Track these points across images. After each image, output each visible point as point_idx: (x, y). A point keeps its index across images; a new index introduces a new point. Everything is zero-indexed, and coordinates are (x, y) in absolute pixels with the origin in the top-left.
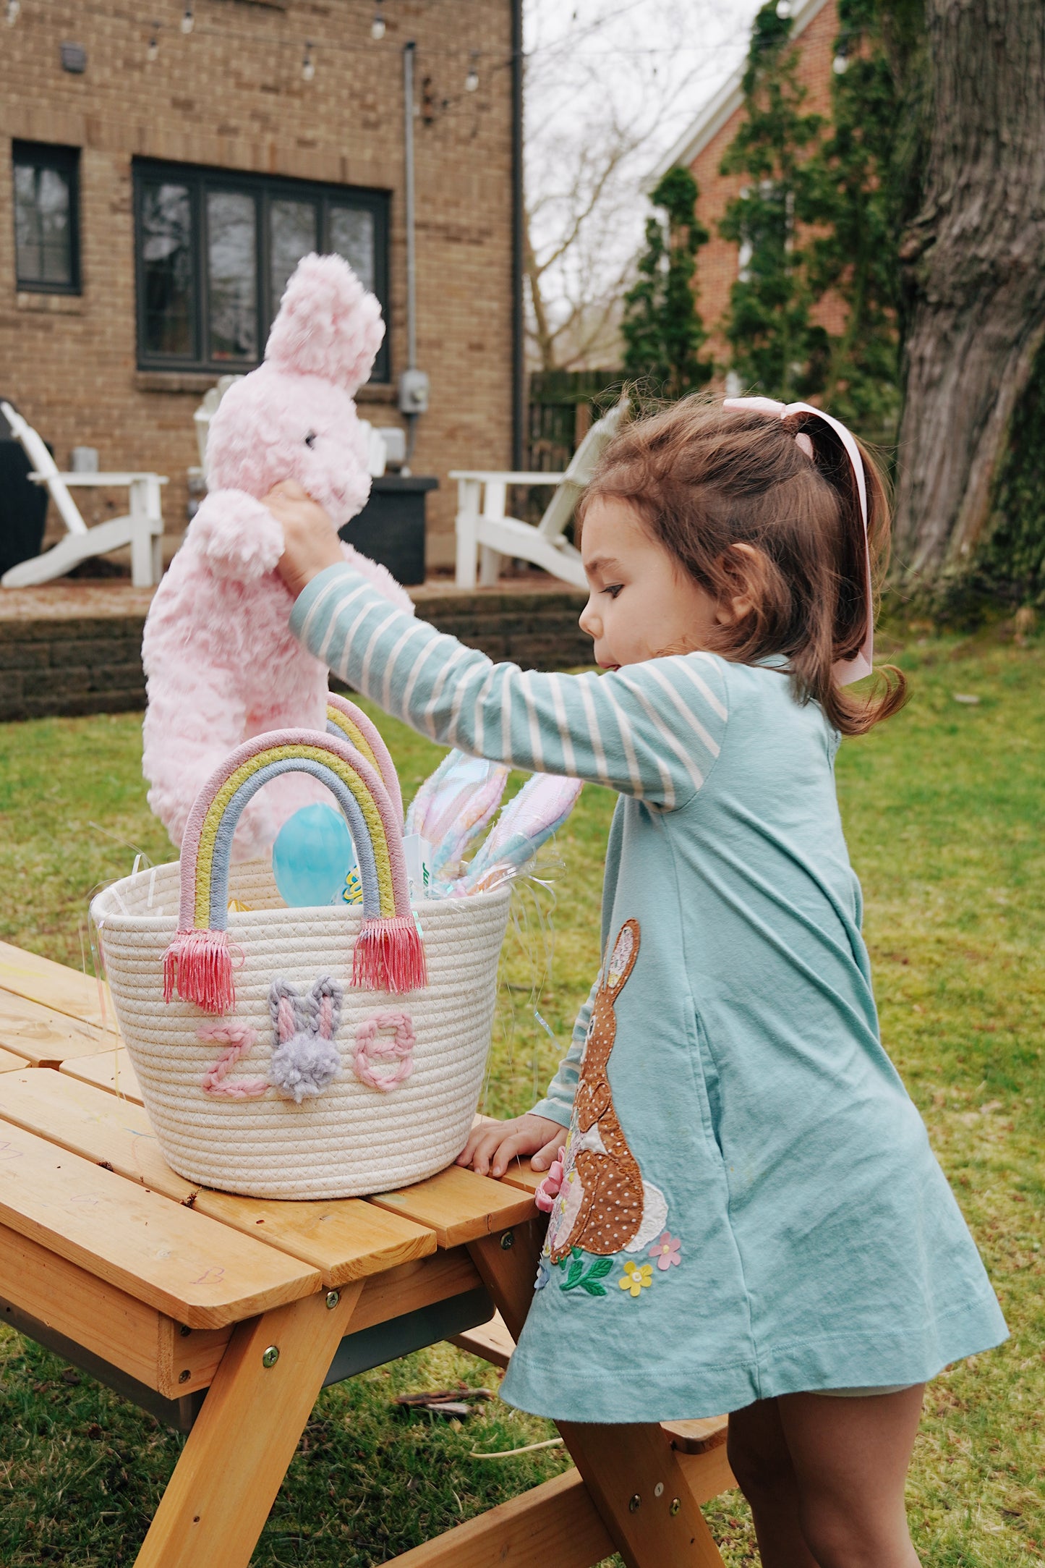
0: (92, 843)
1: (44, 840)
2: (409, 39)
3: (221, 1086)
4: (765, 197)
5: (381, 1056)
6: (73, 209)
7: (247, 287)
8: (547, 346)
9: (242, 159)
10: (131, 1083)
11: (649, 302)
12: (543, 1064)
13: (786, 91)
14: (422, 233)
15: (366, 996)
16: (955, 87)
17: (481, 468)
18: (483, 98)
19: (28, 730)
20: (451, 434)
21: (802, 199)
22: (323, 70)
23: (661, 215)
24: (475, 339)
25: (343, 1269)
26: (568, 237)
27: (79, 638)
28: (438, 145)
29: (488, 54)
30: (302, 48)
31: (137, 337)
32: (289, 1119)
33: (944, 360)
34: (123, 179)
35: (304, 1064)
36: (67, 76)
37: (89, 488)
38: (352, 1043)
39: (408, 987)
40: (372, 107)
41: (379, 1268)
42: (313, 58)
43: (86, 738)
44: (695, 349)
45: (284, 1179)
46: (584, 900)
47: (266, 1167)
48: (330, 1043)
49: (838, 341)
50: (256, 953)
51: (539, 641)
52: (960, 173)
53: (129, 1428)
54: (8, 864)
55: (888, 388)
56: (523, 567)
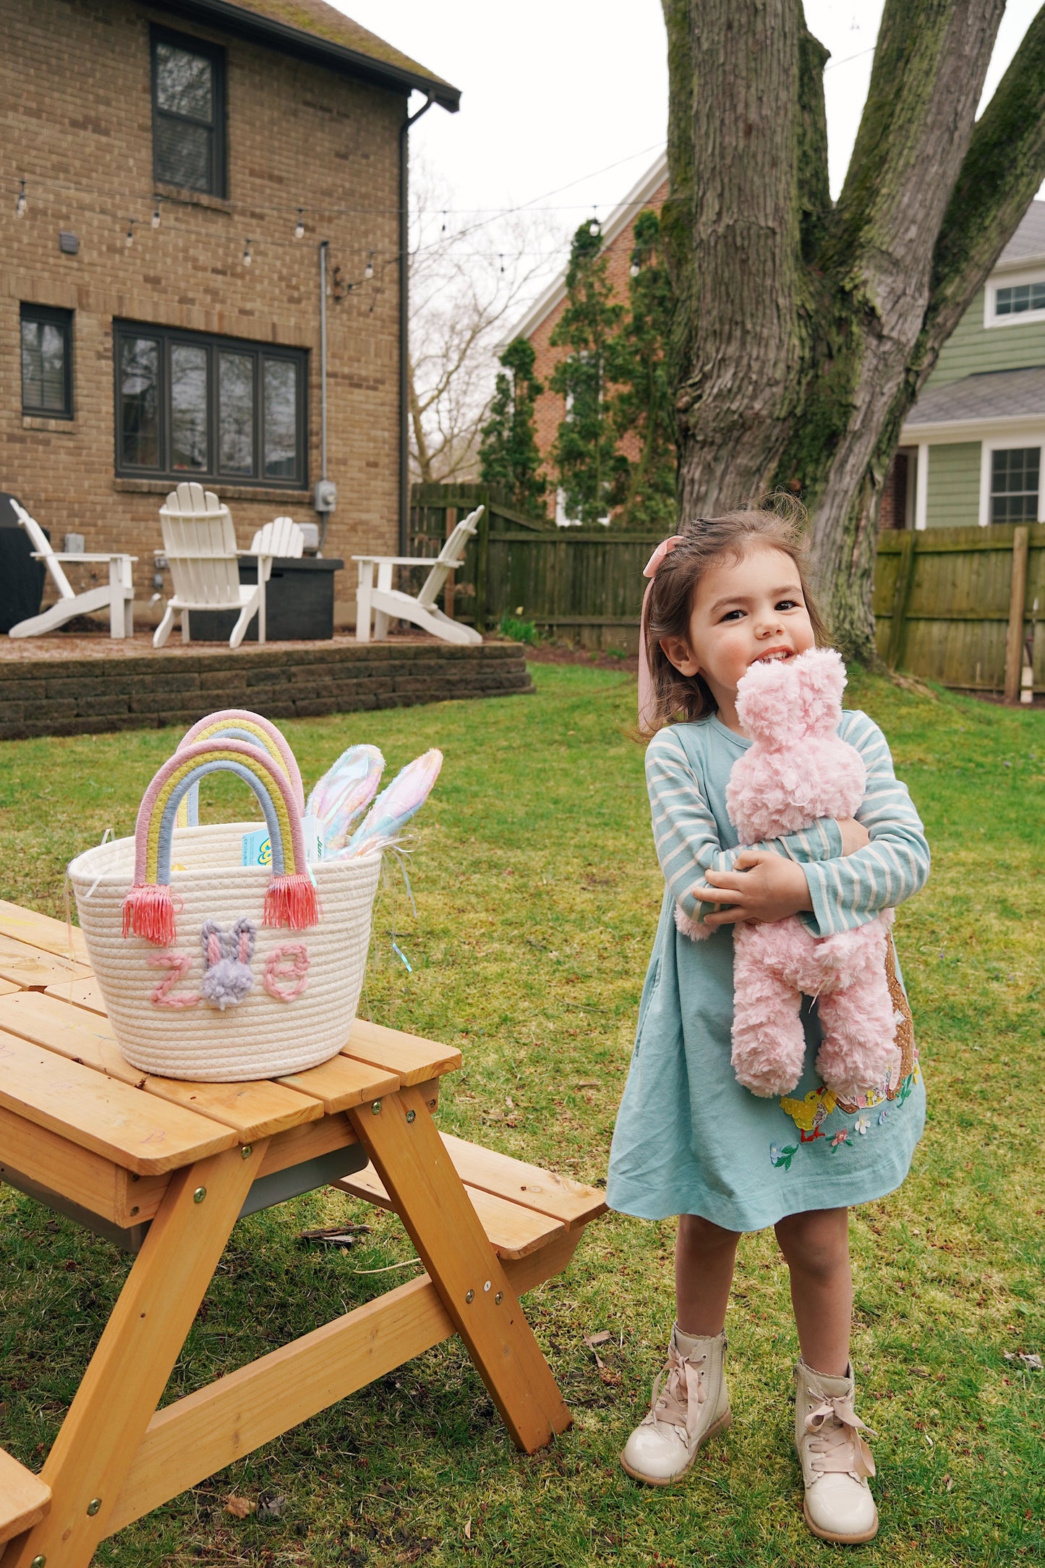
0: (76, 830)
1: (38, 828)
2: (324, 239)
3: (165, 999)
4: (584, 361)
5: (284, 976)
6: (67, 354)
7: (201, 417)
8: (426, 466)
9: (197, 321)
10: (99, 1003)
11: (500, 434)
12: (413, 989)
13: (597, 287)
14: (332, 380)
15: (274, 932)
16: (713, 290)
17: (376, 554)
18: (379, 284)
19: (28, 746)
20: (353, 528)
21: (609, 363)
22: (259, 259)
23: (509, 373)
24: (372, 459)
25: (253, 1130)
26: (441, 386)
27: (68, 677)
28: (345, 316)
29: (383, 253)
30: (243, 243)
31: (115, 452)
32: (215, 1022)
33: (708, 482)
34: (106, 334)
35: (227, 981)
36: (64, 256)
37: (77, 564)
38: (263, 967)
39: (304, 926)
40: (296, 288)
41: (281, 1129)
42: (251, 250)
43: (72, 752)
44: (534, 470)
45: (212, 1066)
46: (446, 869)
47: (198, 1058)
48: (246, 966)
49: (636, 466)
50: (191, 901)
51: (417, 681)
52: (718, 351)
53: (97, 1262)
54: (10, 846)
55: (671, 501)
56: (406, 627)
